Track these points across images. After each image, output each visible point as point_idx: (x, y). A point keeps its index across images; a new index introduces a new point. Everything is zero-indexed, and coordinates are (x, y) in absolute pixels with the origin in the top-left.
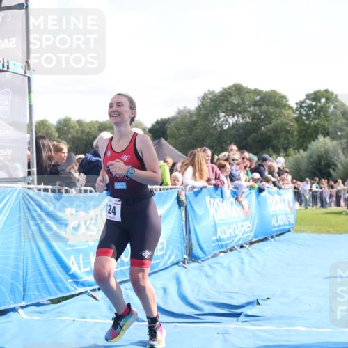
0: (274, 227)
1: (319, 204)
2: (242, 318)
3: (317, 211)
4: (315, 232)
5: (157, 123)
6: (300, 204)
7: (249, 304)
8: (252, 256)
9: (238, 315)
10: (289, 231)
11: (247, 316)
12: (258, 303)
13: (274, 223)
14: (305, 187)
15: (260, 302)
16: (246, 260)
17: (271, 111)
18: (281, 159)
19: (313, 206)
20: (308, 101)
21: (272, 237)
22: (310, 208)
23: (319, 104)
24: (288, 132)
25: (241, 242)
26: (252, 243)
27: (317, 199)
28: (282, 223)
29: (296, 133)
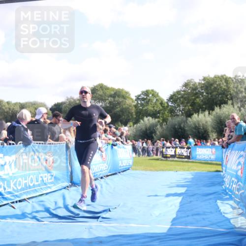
0: (120, 167)
1: (146, 154)
2: (100, 219)
3: (145, 158)
4: (143, 170)
5: (55, 105)
6: (136, 154)
7: (104, 211)
8: (107, 184)
9: (98, 218)
10: (129, 169)
11: (103, 218)
12: (110, 211)
13: (120, 164)
14: (139, 144)
15: (111, 210)
16: (104, 185)
17: (120, 100)
18: (126, 128)
19: (143, 155)
20: (142, 95)
21: (119, 173)
22: (141, 156)
23: (148, 98)
24: (129, 112)
25: (101, 176)
26: (107, 176)
27: (145, 151)
28: (125, 165)
29: (134, 113)
